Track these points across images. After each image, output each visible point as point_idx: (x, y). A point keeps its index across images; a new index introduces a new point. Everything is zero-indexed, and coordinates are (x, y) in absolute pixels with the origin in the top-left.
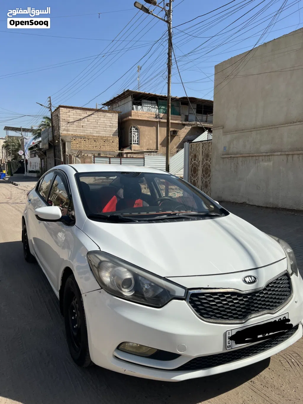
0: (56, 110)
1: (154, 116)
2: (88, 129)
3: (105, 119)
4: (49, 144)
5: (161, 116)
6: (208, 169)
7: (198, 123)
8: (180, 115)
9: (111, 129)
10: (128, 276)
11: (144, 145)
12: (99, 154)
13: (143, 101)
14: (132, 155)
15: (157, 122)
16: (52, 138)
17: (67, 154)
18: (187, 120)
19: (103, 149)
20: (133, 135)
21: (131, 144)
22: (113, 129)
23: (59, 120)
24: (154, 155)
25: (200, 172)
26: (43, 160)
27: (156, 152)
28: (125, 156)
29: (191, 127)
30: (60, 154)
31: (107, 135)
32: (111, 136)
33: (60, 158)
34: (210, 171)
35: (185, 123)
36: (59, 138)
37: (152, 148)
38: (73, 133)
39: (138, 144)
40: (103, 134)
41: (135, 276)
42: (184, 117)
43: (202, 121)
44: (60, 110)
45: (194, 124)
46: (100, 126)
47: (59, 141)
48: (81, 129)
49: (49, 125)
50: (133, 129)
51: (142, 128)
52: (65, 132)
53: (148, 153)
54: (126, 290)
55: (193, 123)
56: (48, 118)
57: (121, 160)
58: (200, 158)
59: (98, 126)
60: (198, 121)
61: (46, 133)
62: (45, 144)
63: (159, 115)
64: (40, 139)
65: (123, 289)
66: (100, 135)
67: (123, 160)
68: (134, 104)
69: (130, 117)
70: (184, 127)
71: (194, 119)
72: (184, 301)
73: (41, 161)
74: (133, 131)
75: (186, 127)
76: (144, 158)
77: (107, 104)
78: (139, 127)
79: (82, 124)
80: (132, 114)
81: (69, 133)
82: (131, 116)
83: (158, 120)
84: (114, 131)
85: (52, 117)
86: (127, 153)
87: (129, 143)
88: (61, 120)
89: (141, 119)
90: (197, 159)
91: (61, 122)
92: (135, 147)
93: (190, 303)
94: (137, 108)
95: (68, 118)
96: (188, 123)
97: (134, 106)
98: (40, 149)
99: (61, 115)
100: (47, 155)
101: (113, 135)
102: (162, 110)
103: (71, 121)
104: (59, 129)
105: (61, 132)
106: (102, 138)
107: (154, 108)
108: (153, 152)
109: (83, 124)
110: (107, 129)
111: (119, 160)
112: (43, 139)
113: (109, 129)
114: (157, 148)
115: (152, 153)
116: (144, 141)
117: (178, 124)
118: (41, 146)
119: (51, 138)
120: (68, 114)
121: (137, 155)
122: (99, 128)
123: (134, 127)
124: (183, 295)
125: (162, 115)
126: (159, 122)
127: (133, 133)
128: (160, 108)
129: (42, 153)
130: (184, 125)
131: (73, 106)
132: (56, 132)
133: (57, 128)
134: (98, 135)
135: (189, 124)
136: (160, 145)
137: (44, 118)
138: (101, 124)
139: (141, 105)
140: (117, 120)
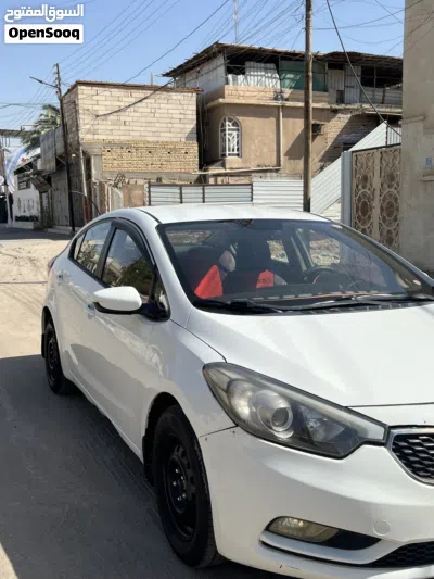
0: (69, 91)
1: (272, 95)
2: (135, 129)
3: (170, 106)
4: (58, 162)
5: (286, 96)
6: (392, 206)
7: (365, 106)
8: (326, 91)
9: (182, 126)
10: (282, 404)
11: (252, 156)
12: (159, 179)
13: (248, 64)
14: (226, 179)
15: (278, 107)
16: (63, 150)
17: (94, 180)
18: (341, 100)
19: (168, 168)
20: (227, 136)
21: (224, 155)
22: (187, 126)
23: (77, 111)
24: (272, 178)
25: (376, 213)
26: (44, 195)
27: (277, 171)
28: (212, 181)
29: (349, 116)
30: (81, 182)
31: (175, 140)
32: (183, 140)
33: (81, 190)
34: (397, 209)
35: (337, 107)
36: (78, 149)
37: (267, 162)
38: (105, 137)
39: (238, 155)
40: (165, 137)
41: (294, 405)
42: (335, 95)
43: (373, 102)
44: (80, 92)
45: (357, 109)
46: (161, 120)
47: (78, 156)
48: (122, 128)
49: (54, 123)
50: (228, 125)
51: (246, 122)
52: (89, 136)
53: (260, 174)
54: (281, 430)
55: (356, 106)
56: (54, 109)
57: (203, 190)
58: (376, 182)
59: (155, 120)
60: (367, 102)
61: (51, 139)
62: (49, 161)
63: (282, 92)
64: (38, 151)
65: (274, 428)
66: (161, 139)
67: (208, 190)
68: (229, 71)
69: (221, 100)
70: (334, 117)
71: (357, 98)
72: (382, 448)
73: (41, 197)
74: (227, 128)
75: (339, 115)
76: (251, 185)
77: (173, 73)
78: (240, 119)
79: (123, 119)
80: (226, 92)
81: (96, 137)
82: (223, 97)
83: (279, 103)
84: (188, 131)
85: (62, 107)
86: (216, 176)
87: (220, 153)
88: (81, 111)
89: (243, 102)
90: (368, 185)
91: (81, 116)
92: (233, 162)
93: (394, 450)
94: (235, 80)
95: (96, 108)
96: (343, 106)
97: (230, 76)
98: (38, 173)
99: (80, 102)
100: (53, 184)
101: (187, 138)
102: (287, 82)
103: (101, 113)
104: (78, 130)
105: (81, 135)
106: (164, 145)
107: (272, 78)
108: (271, 171)
109: (126, 119)
110: (175, 125)
111: (199, 190)
112: (44, 151)
113: (178, 125)
114: (279, 164)
115: (269, 174)
116: (251, 148)
117: (322, 109)
118: (39, 166)
119: (60, 149)
120: (96, 98)
121: (236, 178)
122: (158, 125)
123: (230, 120)
124: (381, 437)
125: (287, 93)
126: (283, 107)
127: (227, 132)
128: (284, 78)
129: (42, 180)
130: (335, 111)
131: (104, 81)
132: (70, 136)
133: (74, 129)
134: (155, 139)
135: (345, 109)
136: (285, 155)
137: (45, 107)
138: (162, 116)
139: (244, 73)
140: (195, 108)
